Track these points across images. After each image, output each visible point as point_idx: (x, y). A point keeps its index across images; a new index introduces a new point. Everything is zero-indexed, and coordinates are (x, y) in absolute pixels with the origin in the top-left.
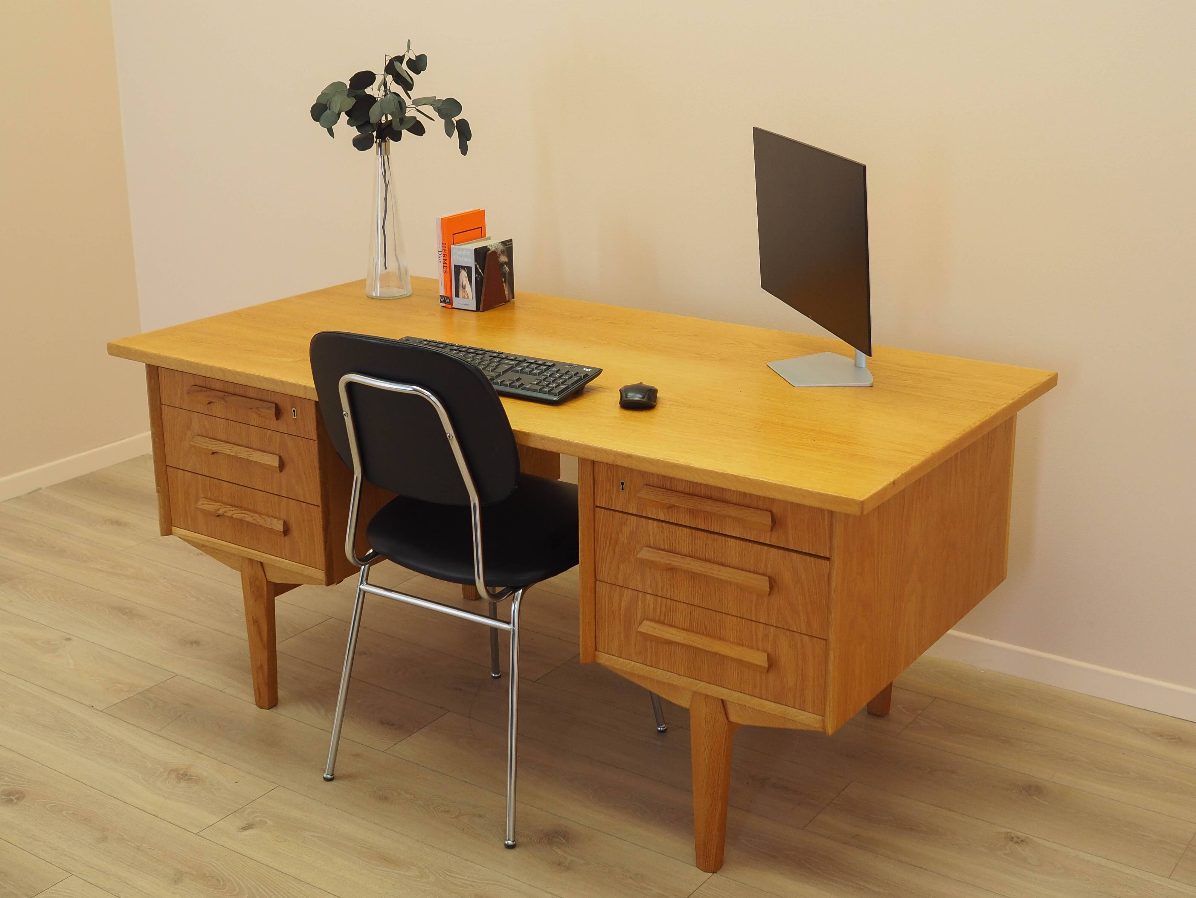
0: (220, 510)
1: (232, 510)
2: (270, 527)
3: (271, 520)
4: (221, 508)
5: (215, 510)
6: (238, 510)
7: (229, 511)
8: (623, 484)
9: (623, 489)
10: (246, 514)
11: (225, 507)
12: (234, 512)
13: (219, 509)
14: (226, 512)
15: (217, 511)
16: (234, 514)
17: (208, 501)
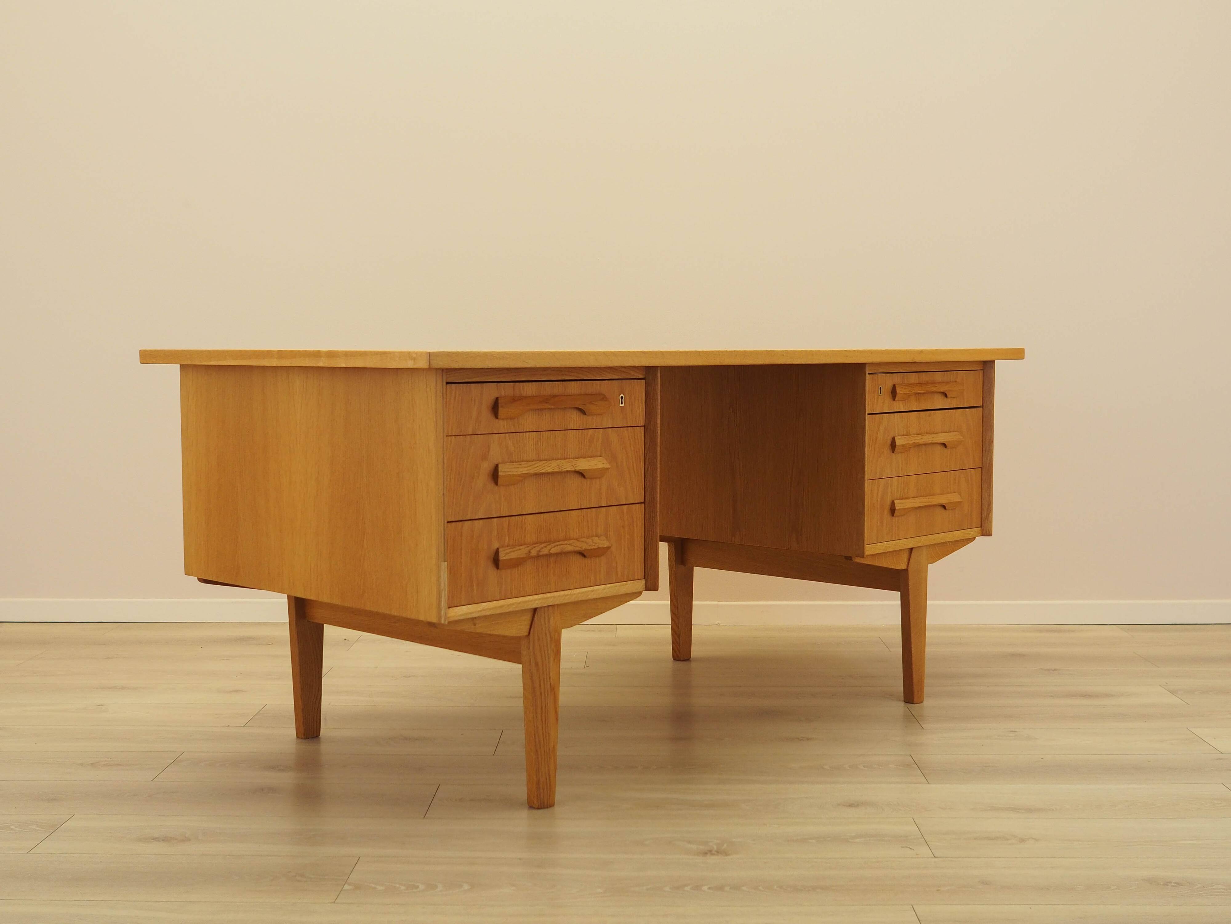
0: (531, 551)
1: (545, 547)
2: (597, 547)
3: (592, 539)
4: (531, 550)
5: (527, 554)
6: (550, 544)
7: (542, 548)
8: (881, 388)
9: (880, 393)
10: (562, 545)
11: (534, 547)
12: (549, 547)
13: (529, 552)
14: (540, 551)
15: (530, 554)
16: (550, 550)
17: (509, 549)
